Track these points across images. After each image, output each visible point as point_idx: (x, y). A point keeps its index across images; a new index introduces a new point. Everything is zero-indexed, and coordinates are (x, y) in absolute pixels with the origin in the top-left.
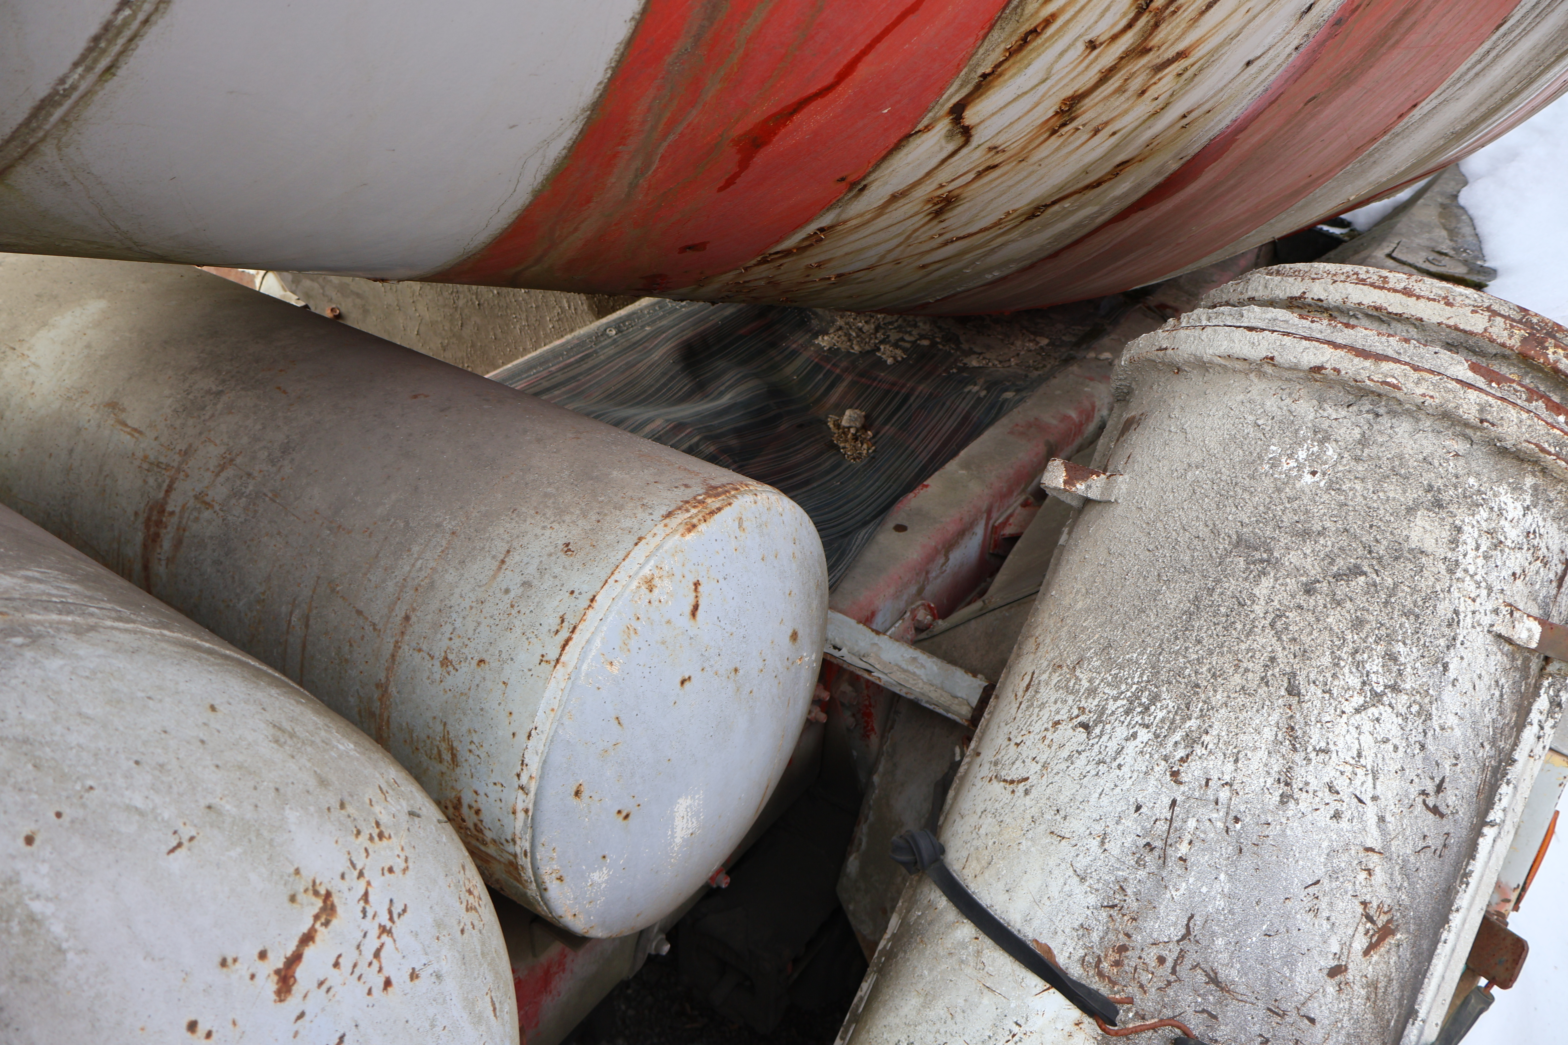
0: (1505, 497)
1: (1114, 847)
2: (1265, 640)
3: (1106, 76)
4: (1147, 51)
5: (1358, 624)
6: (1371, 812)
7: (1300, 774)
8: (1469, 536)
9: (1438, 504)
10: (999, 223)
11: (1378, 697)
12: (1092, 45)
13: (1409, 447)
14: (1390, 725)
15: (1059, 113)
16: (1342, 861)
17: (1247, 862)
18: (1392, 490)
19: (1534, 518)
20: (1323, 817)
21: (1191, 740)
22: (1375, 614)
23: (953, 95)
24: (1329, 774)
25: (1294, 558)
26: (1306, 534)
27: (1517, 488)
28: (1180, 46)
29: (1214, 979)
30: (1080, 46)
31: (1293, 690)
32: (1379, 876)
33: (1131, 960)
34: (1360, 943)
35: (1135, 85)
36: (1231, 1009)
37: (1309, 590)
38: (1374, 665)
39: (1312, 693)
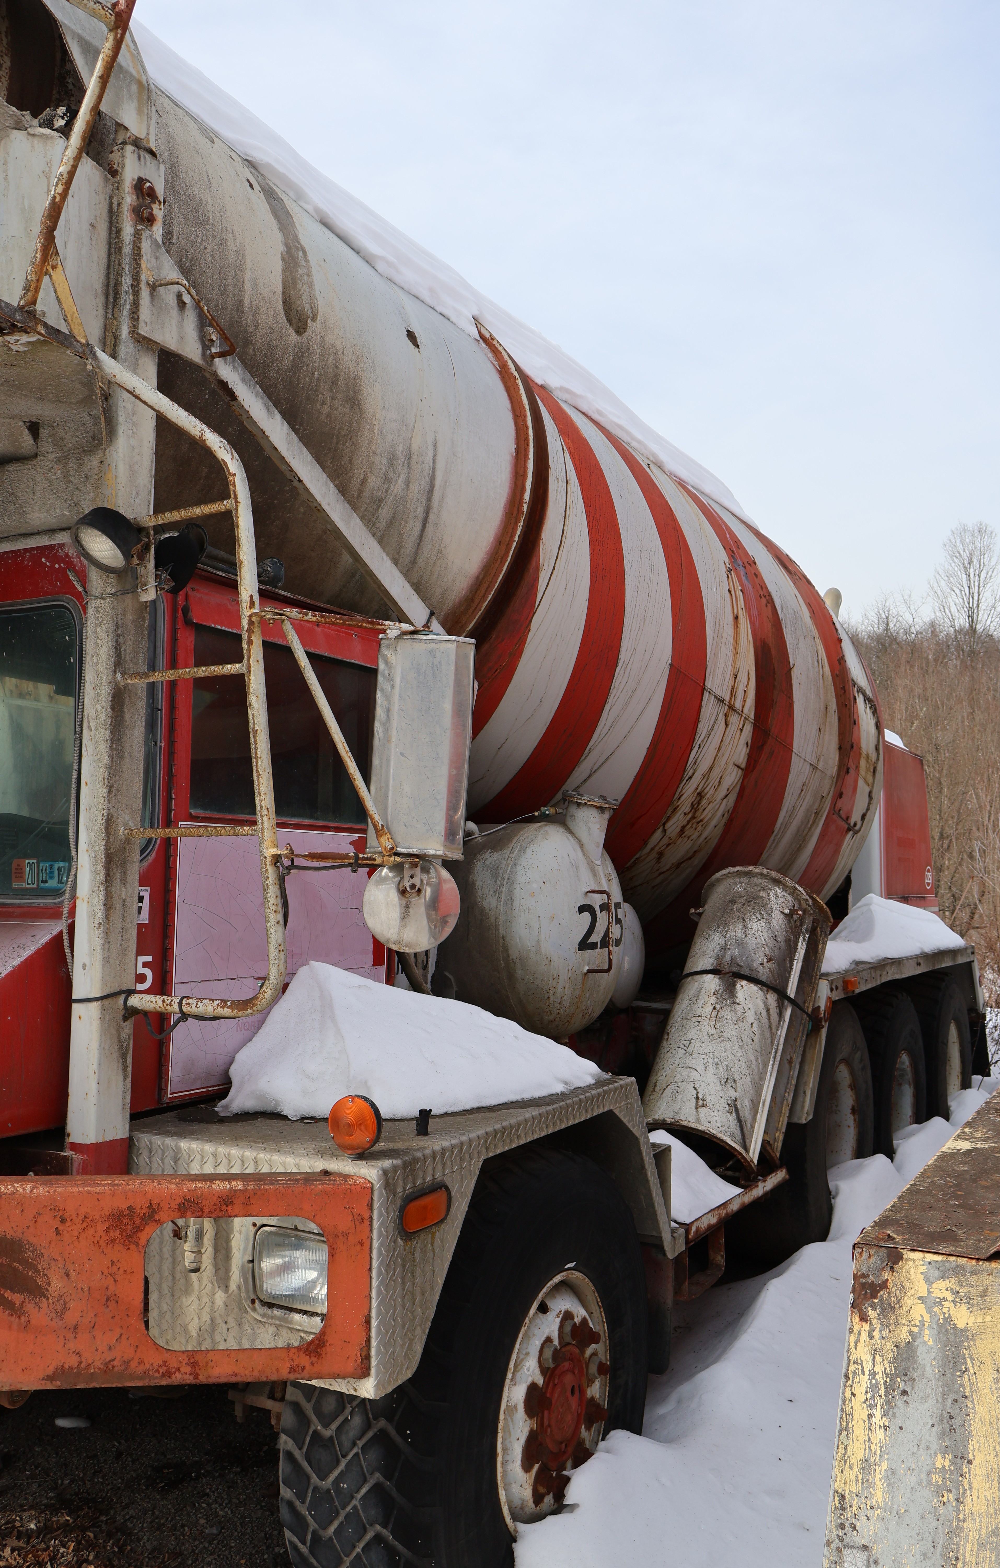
0: (777, 889)
1: (716, 951)
2: (737, 914)
3: (689, 822)
4: (695, 818)
5: (753, 909)
6: (762, 938)
7: (748, 932)
8: (771, 895)
9: (764, 890)
10: (670, 868)
11: (759, 920)
12: (685, 814)
13: (757, 881)
14: (763, 924)
15: (681, 830)
16: (758, 946)
17: (741, 947)
18: (755, 888)
19: (784, 893)
20: (753, 939)
21: (727, 931)
22: (756, 907)
23: (664, 820)
24: (753, 932)
25: (740, 901)
26: (741, 897)
27: (779, 888)
28: (701, 818)
29: (738, 965)
30: (683, 814)
31: (744, 920)
32: (767, 949)
33: (722, 965)
34: (765, 960)
35: (694, 826)
36: (743, 969)
37: (744, 905)
38: (758, 915)
39: (747, 920)
